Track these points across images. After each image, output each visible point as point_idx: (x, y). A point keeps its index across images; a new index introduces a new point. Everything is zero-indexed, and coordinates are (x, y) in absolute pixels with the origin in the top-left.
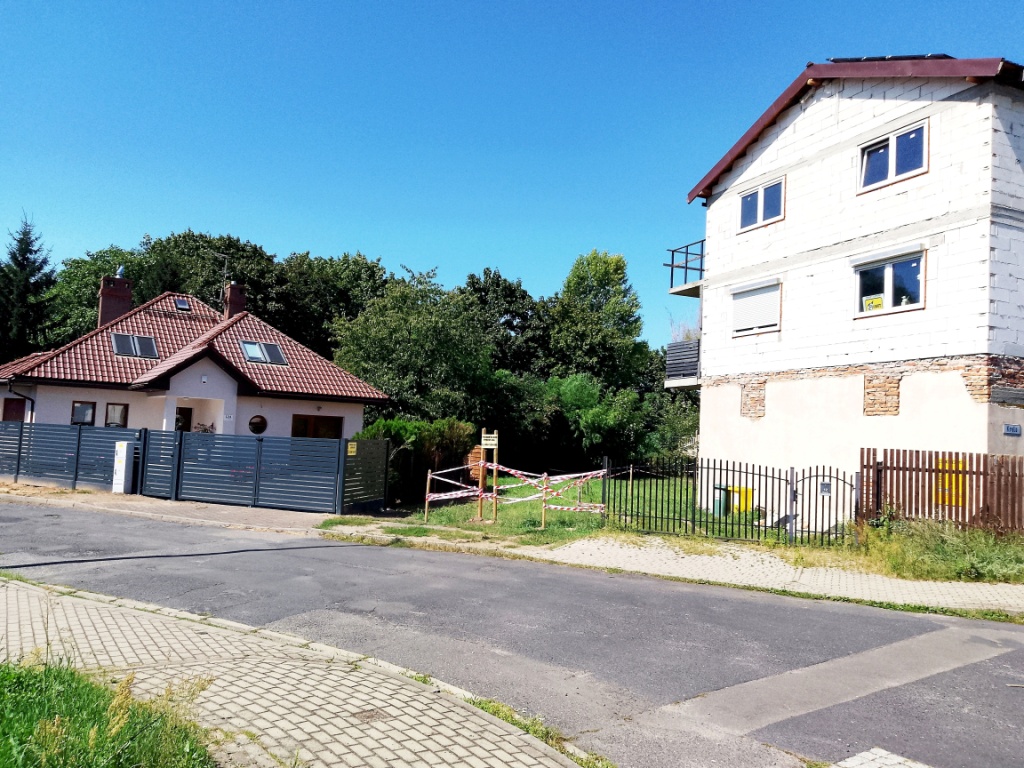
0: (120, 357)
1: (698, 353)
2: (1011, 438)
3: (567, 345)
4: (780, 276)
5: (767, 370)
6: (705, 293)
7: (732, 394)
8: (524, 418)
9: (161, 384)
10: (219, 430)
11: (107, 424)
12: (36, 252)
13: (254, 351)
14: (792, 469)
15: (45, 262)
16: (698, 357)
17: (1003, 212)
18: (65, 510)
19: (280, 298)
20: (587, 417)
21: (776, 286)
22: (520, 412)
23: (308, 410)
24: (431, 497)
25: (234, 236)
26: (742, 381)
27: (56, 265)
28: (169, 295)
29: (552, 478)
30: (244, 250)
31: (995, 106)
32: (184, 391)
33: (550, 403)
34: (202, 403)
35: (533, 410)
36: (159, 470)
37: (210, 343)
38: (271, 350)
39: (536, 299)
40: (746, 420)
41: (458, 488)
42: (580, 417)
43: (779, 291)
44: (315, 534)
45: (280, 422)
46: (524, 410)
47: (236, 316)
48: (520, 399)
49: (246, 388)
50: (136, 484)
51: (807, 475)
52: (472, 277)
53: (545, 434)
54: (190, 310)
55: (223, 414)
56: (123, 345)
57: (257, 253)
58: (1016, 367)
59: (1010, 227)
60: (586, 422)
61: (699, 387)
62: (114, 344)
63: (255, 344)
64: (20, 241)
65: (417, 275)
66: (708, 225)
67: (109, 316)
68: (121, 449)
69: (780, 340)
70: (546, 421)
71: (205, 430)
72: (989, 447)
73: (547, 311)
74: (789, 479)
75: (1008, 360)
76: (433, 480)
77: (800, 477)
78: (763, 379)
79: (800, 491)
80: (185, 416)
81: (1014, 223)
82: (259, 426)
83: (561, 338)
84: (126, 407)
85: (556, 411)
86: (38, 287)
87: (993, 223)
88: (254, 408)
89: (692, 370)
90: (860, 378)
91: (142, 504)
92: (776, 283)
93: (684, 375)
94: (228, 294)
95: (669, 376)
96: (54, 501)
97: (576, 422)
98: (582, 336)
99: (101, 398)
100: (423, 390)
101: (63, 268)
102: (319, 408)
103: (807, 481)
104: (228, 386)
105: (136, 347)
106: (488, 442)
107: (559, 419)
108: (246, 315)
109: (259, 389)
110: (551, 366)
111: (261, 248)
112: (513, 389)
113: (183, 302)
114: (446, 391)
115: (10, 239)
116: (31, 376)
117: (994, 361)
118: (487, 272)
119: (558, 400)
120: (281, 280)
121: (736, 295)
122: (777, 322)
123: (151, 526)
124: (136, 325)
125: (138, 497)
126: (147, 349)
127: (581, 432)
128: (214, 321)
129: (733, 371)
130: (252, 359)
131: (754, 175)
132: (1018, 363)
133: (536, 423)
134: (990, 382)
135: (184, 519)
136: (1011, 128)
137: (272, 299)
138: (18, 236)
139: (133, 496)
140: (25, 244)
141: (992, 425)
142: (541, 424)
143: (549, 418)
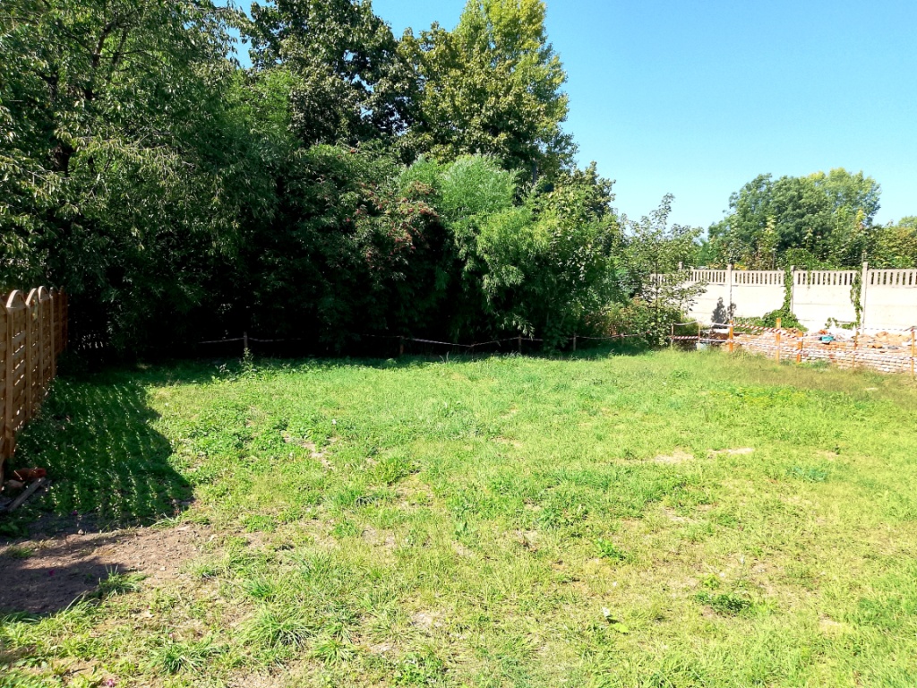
8: (350, 228)
20: (491, 229)
22: (341, 214)
33: (416, 196)
35: (373, 212)
42: (476, 230)
46: (351, 212)
48: (342, 184)
53: (399, 267)
60: (488, 240)
70: (403, 236)
85: (425, 216)
97: (469, 240)
107: (434, 235)
119: (430, 195)
127: (480, 260)
133: (379, 240)
142: (392, 243)
143: (411, 232)
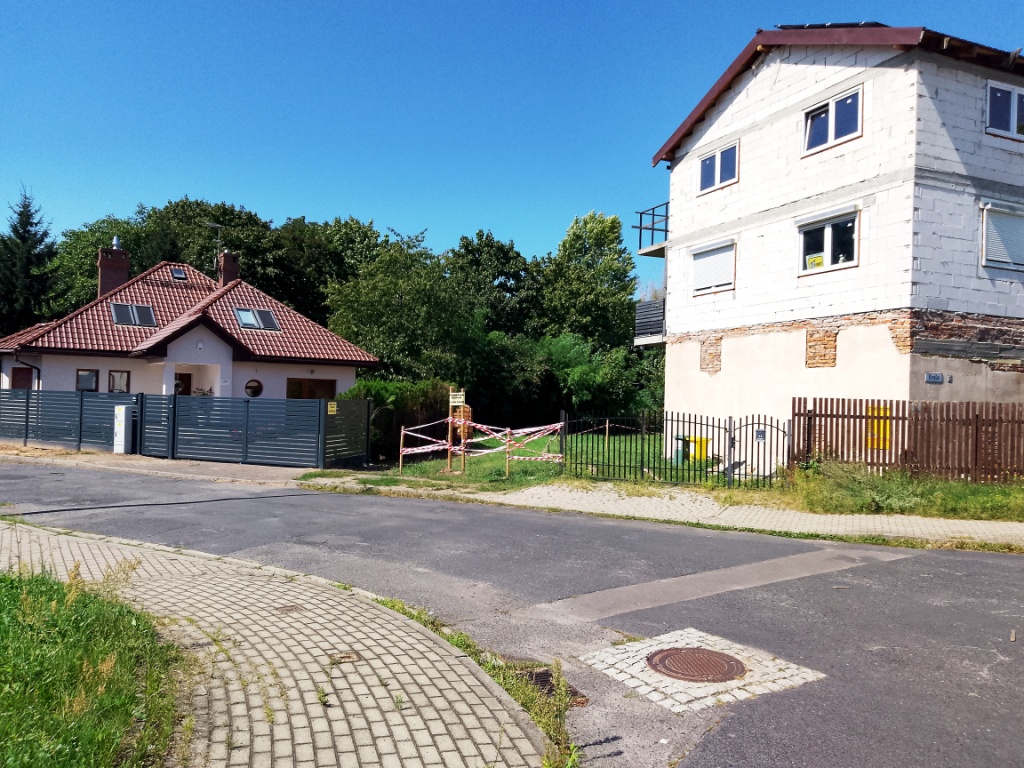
0: (120, 326)
1: (664, 312)
2: (933, 386)
3: (562, 304)
4: (735, 237)
5: (723, 327)
6: (669, 254)
7: (693, 350)
8: (514, 378)
9: (159, 351)
10: (217, 393)
11: (111, 391)
12: (36, 224)
13: (248, 318)
14: (730, 418)
15: (45, 234)
16: (664, 315)
17: (927, 174)
18: (70, 469)
19: (278, 263)
20: (575, 374)
21: (730, 246)
22: (510, 372)
23: (301, 373)
24: (405, 451)
25: (228, 204)
26: (702, 338)
27: (56, 237)
28: (166, 265)
29: (514, 431)
30: (240, 218)
31: (920, 73)
32: (182, 358)
33: (540, 363)
34: (201, 369)
35: (523, 369)
36: (155, 431)
37: (204, 311)
38: (265, 317)
39: (529, 260)
40: (705, 374)
41: (431, 443)
42: (568, 375)
43: (733, 252)
44: (293, 485)
45: (275, 386)
46: (515, 370)
47: (230, 284)
48: (512, 359)
49: (241, 354)
50: (136, 444)
51: (744, 423)
52: (464, 238)
53: (535, 393)
54: (186, 279)
55: (220, 379)
56: (123, 315)
57: (252, 219)
58: (939, 319)
59: (934, 188)
60: (574, 379)
61: (664, 344)
62: (113, 314)
63: (248, 311)
64: (20, 214)
65: (406, 239)
66: (672, 188)
67: (110, 286)
68: (120, 411)
69: (734, 298)
70: (536, 380)
71: (204, 394)
72: (912, 395)
73: (539, 272)
74: (727, 427)
75: (931, 313)
76: (406, 435)
77: (737, 425)
78: (719, 335)
79: (737, 438)
80: (184, 382)
81: (939, 184)
82: (256, 390)
83: (555, 297)
84: (129, 373)
85: (546, 371)
86: (40, 259)
87: (916, 184)
88: (249, 373)
89: (658, 327)
90: (803, 332)
91: (141, 463)
92: (730, 243)
93: (651, 333)
94: (222, 263)
95: (639, 334)
96: (59, 461)
97: (565, 380)
98: (575, 294)
99: (104, 366)
100: (415, 353)
101: (64, 239)
102: (312, 372)
103: (744, 429)
104: (224, 352)
105: (135, 315)
106: (456, 400)
107: (549, 379)
108: (240, 283)
109: (253, 354)
110: (544, 326)
111: (256, 215)
112: (504, 350)
113: (179, 272)
114: (438, 353)
115: (10, 213)
116: (35, 347)
117: (916, 314)
118: (480, 235)
119: (549, 360)
120: (277, 246)
121: (697, 256)
122: (732, 281)
123: (146, 481)
124: (134, 295)
125: (138, 456)
126: (146, 318)
127: (569, 388)
128: (210, 289)
129: (693, 329)
130: (246, 326)
131: (711, 140)
132: (941, 315)
133: (527, 382)
134: (913, 334)
135: (177, 475)
136: (937, 93)
137: (270, 264)
138: (18, 210)
139: (133, 456)
140: (25, 216)
141: (914, 374)
142: (532, 383)
143: (539, 378)
